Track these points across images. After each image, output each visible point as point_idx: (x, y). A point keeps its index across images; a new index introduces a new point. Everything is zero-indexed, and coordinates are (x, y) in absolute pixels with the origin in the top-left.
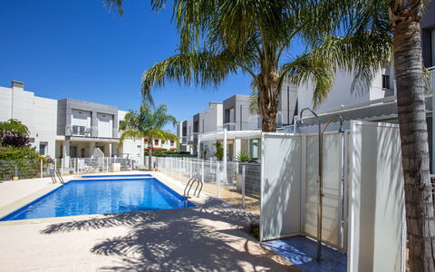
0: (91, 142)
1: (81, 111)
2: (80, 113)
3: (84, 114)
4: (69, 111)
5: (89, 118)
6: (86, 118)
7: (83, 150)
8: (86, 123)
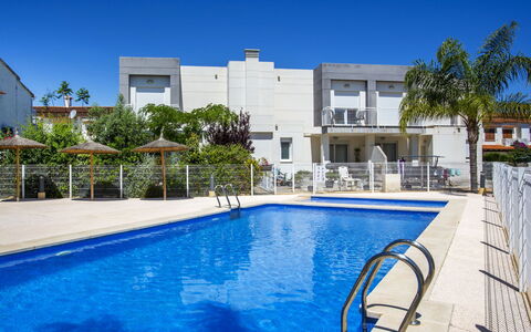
0: (368, 135)
1: (347, 83)
2: (347, 86)
3: (353, 87)
4: (326, 84)
5: (363, 94)
6: (357, 94)
7: (357, 150)
8: (357, 102)
